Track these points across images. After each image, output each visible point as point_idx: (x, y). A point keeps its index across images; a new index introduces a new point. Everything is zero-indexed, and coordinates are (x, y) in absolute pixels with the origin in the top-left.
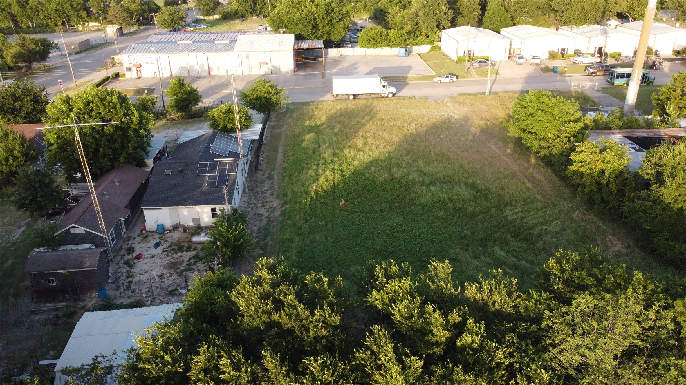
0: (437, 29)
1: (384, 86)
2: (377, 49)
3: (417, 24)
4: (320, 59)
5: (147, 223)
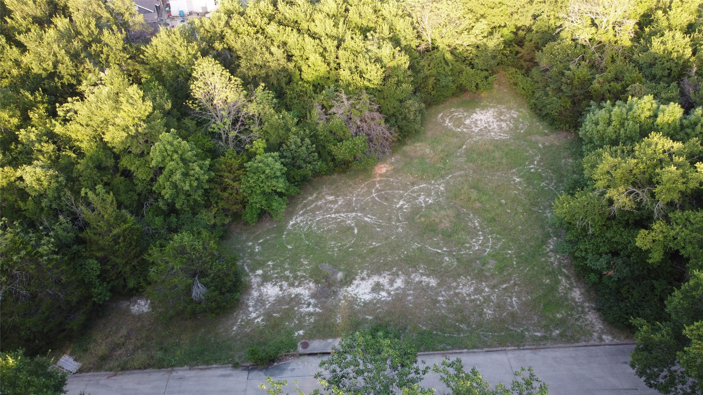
5: (171, 10)
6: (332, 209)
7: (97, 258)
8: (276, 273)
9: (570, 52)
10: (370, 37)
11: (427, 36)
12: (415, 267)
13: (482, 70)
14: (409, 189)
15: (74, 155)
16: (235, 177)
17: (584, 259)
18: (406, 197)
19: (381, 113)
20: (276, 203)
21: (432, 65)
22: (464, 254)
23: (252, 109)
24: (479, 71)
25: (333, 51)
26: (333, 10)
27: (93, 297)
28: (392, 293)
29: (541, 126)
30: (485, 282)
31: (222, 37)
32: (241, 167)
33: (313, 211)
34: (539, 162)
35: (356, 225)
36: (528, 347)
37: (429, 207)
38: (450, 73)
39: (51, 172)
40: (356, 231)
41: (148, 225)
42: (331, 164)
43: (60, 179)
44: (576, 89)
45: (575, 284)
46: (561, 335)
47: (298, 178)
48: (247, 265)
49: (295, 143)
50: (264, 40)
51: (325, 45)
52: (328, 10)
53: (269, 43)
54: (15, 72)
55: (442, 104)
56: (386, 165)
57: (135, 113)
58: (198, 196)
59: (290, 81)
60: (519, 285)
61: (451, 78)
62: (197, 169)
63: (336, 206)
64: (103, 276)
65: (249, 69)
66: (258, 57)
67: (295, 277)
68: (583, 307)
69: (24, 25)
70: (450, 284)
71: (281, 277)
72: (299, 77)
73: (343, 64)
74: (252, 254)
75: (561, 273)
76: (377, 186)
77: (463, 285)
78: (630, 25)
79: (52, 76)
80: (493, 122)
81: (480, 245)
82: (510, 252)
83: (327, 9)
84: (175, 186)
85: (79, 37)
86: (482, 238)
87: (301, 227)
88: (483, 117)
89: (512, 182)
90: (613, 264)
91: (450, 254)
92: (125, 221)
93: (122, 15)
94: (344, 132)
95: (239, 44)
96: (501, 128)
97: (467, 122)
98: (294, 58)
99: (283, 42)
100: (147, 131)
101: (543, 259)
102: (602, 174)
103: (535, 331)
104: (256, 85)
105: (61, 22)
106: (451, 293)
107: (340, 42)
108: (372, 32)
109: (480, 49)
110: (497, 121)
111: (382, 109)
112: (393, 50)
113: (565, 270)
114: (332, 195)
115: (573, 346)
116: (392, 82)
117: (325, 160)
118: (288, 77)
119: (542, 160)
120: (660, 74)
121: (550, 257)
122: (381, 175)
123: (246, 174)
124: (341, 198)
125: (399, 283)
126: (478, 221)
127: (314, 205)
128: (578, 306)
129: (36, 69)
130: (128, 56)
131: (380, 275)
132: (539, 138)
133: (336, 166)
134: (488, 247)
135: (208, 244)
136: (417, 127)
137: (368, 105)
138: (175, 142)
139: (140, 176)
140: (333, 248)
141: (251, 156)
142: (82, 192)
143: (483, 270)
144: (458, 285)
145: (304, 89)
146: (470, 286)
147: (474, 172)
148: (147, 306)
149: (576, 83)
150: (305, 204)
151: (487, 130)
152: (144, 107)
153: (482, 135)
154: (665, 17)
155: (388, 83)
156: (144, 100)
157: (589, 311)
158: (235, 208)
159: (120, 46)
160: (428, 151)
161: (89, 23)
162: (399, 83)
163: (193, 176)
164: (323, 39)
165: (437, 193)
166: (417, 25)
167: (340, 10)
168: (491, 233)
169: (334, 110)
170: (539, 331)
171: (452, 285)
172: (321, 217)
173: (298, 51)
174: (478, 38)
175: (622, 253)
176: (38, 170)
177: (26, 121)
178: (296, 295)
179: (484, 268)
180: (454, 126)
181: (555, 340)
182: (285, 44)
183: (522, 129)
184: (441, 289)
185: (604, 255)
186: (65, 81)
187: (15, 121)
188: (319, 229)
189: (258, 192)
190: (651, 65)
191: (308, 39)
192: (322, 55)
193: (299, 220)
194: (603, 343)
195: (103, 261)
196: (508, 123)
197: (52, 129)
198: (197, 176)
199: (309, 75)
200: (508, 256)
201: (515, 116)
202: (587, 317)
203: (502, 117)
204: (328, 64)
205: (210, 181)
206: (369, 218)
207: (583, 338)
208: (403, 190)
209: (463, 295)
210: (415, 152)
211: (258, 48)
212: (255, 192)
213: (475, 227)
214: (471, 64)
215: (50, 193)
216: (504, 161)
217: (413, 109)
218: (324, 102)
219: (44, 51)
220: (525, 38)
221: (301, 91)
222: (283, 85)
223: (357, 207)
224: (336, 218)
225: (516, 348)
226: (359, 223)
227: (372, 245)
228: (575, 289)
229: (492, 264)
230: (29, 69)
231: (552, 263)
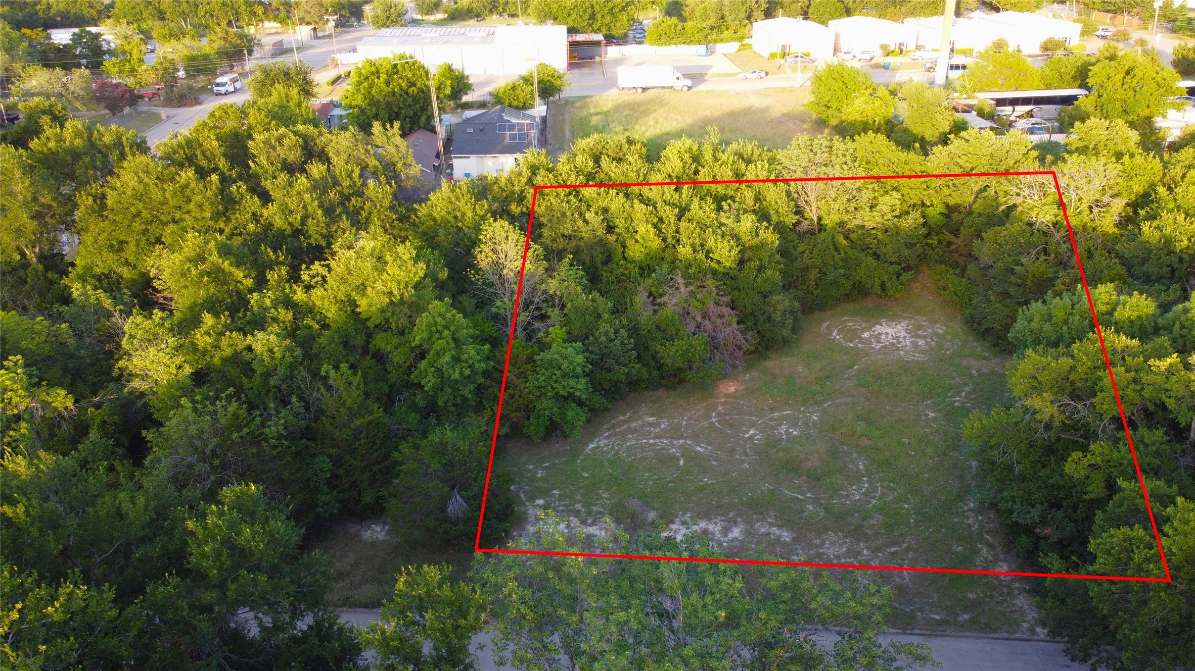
0: (747, 21)
1: (678, 79)
2: (669, 47)
3: (722, 18)
4: (597, 59)
5: (454, 172)
6: (650, 433)
7: (329, 456)
8: (563, 506)
9: (1023, 241)
10: (726, 207)
11: (812, 214)
12: (761, 514)
13: (891, 263)
14: (765, 416)
15: (317, 326)
16: (521, 373)
17: (1010, 511)
18: (760, 425)
19: (732, 309)
20: (572, 412)
21: (815, 251)
22: (837, 503)
23: (553, 285)
24: (886, 265)
25: (672, 220)
26: (677, 170)
27: (318, 506)
28: (725, 544)
29: (978, 347)
30: (863, 542)
31: (521, 199)
32: (530, 360)
33: (624, 434)
34: (970, 393)
35: (683, 456)
36: (918, 632)
37: (792, 440)
38: (841, 264)
39: (288, 342)
40: (682, 463)
41: (399, 424)
42: (655, 373)
43: (296, 354)
44: (1030, 292)
45: (1002, 557)
46: (972, 621)
47: (607, 385)
48: (524, 492)
49: (606, 334)
50: (577, 204)
51: (662, 214)
52: (670, 170)
53: (584, 207)
54: (251, 227)
55: (831, 309)
56: (736, 383)
57: (402, 275)
58: (467, 391)
59: (608, 259)
60: (915, 551)
61: (842, 271)
62: (473, 352)
63: (657, 430)
64: (333, 482)
65: (554, 240)
66: (568, 225)
67: (589, 513)
68: (1010, 588)
69: (270, 172)
70: (811, 540)
71: (569, 511)
72: (621, 256)
73: (684, 238)
74: (533, 479)
75: (981, 540)
76: (720, 408)
77: (831, 544)
78: (1118, 206)
79: (298, 233)
80: (905, 337)
81: (862, 494)
82: (907, 506)
83: (669, 168)
84: (440, 372)
85: (338, 188)
86: (866, 485)
87: (605, 452)
88: (890, 330)
89: (923, 418)
90: (1052, 518)
91: (815, 501)
92: (371, 413)
93: (394, 164)
94: (678, 330)
95: (543, 208)
96: (915, 345)
97: (866, 335)
98: (617, 230)
99: (603, 208)
100: (414, 299)
101: (956, 520)
102: (1022, 377)
103: (932, 612)
104: (560, 259)
105: (316, 169)
106: (811, 552)
107: (683, 211)
108: (729, 201)
109: (889, 233)
110: (912, 337)
111: (735, 304)
112: (757, 224)
113: (988, 537)
114: (653, 415)
115: (988, 638)
116: (752, 267)
117: (647, 365)
118: (606, 254)
119: (973, 391)
120: (1156, 273)
121: (968, 518)
122: (727, 396)
123: (535, 371)
124: (665, 420)
125: (736, 532)
126: (864, 464)
127: (626, 426)
128: (1003, 586)
129: (279, 222)
130: (394, 217)
131: (710, 520)
132: (972, 362)
133: (662, 378)
134: (874, 497)
135: (476, 448)
136: (786, 332)
137: (714, 295)
138: (448, 315)
139: (396, 359)
140: (646, 480)
141: (544, 347)
142: (323, 370)
143: (862, 526)
144: (823, 543)
145: (626, 272)
146: (841, 546)
147: (867, 399)
148: (383, 533)
149: (1029, 283)
150: (614, 424)
151: (894, 347)
152: (414, 270)
153: (885, 354)
154: (1171, 196)
155: (746, 270)
156: (415, 262)
157: (1020, 594)
158: (515, 416)
159: (386, 203)
160: (800, 368)
161: (352, 171)
162: (761, 269)
163: (466, 362)
164: (658, 205)
165: (806, 424)
166: (796, 195)
167: (687, 171)
168: (882, 480)
169: (665, 299)
170: (938, 613)
171: (815, 541)
172: (634, 442)
173: (623, 221)
174: (886, 217)
175: (1064, 504)
176: (272, 337)
177: (261, 283)
178: (588, 536)
179: (865, 523)
180: (844, 339)
181: (962, 626)
182: (605, 210)
183: (948, 349)
184: (797, 546)
185: (1038, 506)
186: (312, 241)
187: (249, 282)
188: (628, 456)
189: (550, 394)
190: (1144, 261)
191: (637, 205)
192: (655, 226)
193: (602, 443)
194: (1036, 637)
195: (337, 461)
196: (928, 340)
197: (291, 295)
198: (470, 362)
199: (636, 251)
200: (904, 511)
201: (941, 332)
202: (1017, 601)
203: (919, 333)
204: (664, 240)
205: (486, 373)
206: (703, 447)
207: (1005, 628)
208: (756, 416)
209: (828, 556)
210: (781, 369)
211: (569, 214)
212: (545, 394)
213: (858, 471)
214: (875, 254)
215: (281, 371)
216: (914, 388)
217: (780, 307)
218: (653, 289)
219: (292, 203)
220: (962, 224)
221: (623, 274)
222: (599, 265)
223: (687, 433)
224: (655, 445)
225: (900, 631)
226: (686, 452)
227: (702, 481)
228: (1000, 563)
229: (877, 520)
230: (271, 225)
231: (969, 526)
